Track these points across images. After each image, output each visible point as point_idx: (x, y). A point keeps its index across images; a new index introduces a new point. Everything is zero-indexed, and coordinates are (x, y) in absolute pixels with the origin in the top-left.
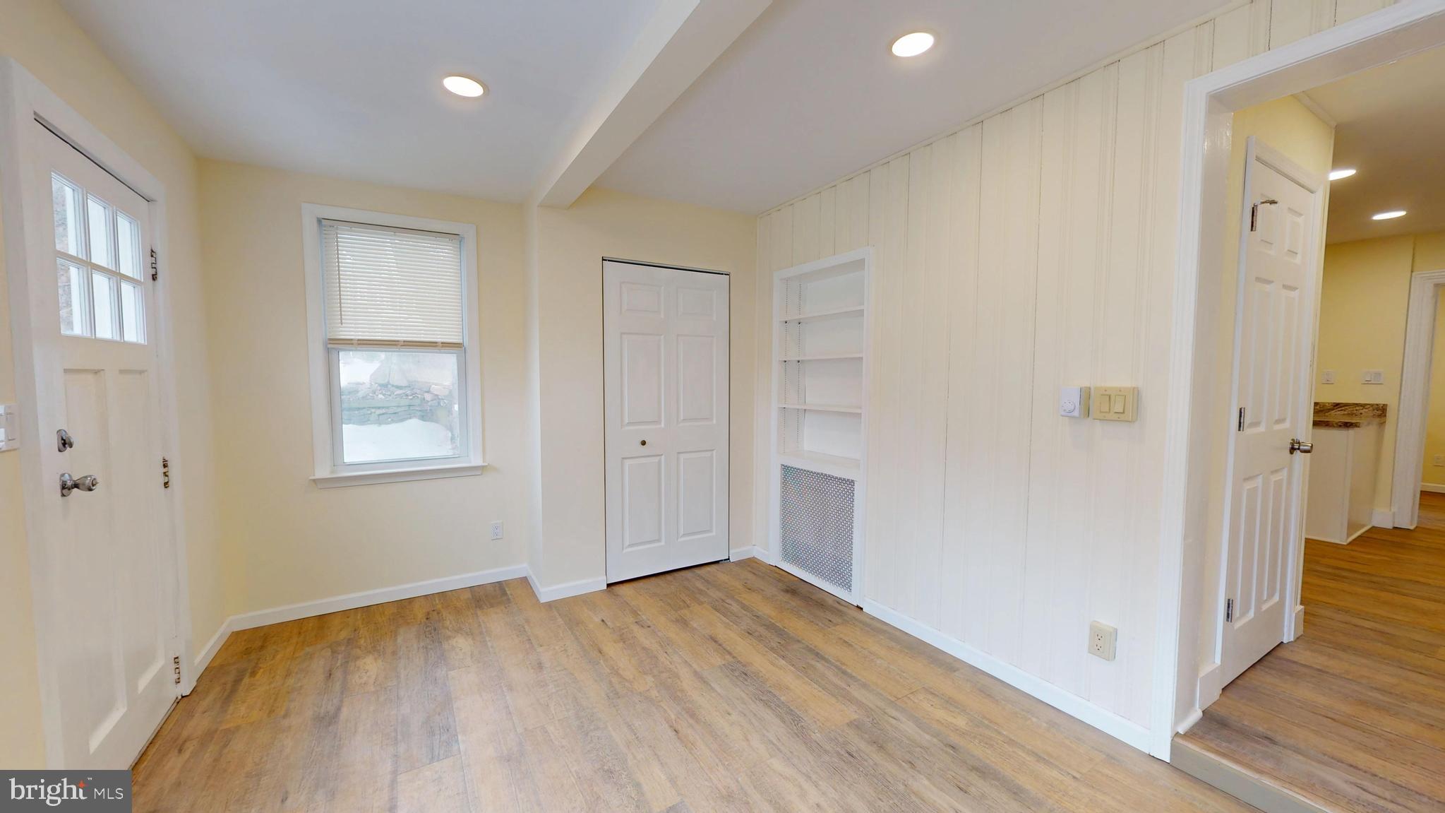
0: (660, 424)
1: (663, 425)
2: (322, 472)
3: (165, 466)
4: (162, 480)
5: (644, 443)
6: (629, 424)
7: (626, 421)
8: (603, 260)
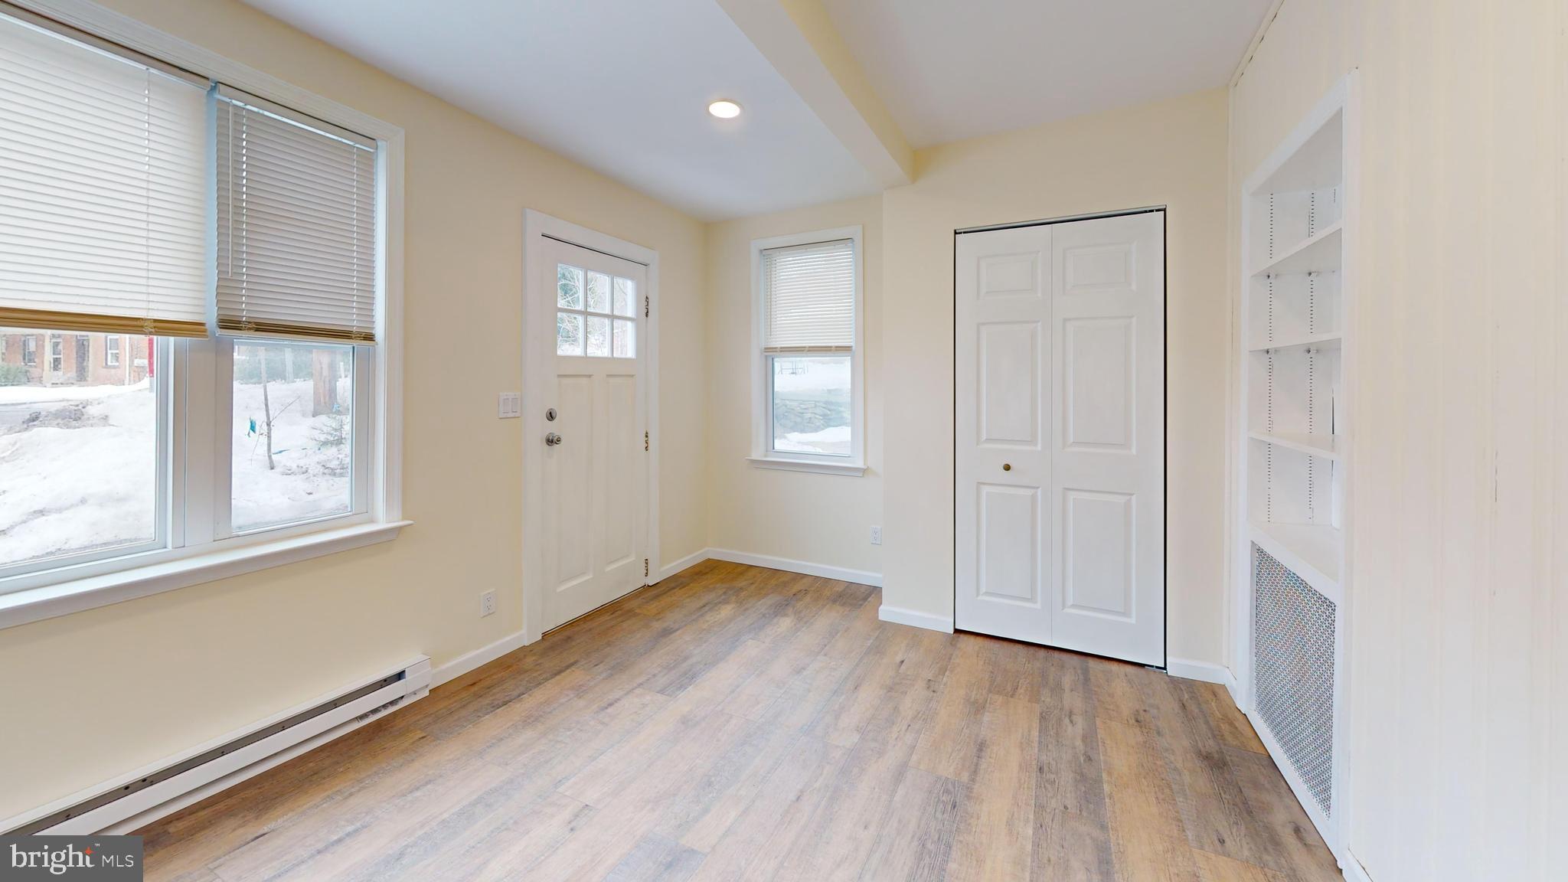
0: (1036, 445)
1: (1039, 448)
2: (757, 454)
3: (647, 436)
4: (645, 445)
5: (1007, 468)
6: (988, 440)
7: (984, 437)
8: (956, 233)
